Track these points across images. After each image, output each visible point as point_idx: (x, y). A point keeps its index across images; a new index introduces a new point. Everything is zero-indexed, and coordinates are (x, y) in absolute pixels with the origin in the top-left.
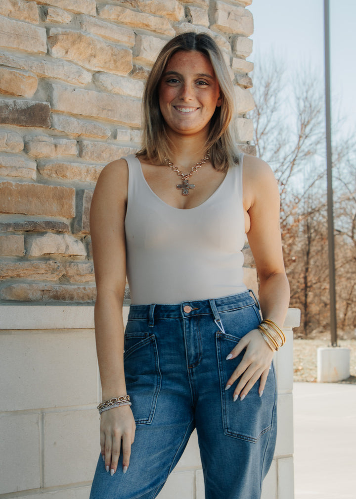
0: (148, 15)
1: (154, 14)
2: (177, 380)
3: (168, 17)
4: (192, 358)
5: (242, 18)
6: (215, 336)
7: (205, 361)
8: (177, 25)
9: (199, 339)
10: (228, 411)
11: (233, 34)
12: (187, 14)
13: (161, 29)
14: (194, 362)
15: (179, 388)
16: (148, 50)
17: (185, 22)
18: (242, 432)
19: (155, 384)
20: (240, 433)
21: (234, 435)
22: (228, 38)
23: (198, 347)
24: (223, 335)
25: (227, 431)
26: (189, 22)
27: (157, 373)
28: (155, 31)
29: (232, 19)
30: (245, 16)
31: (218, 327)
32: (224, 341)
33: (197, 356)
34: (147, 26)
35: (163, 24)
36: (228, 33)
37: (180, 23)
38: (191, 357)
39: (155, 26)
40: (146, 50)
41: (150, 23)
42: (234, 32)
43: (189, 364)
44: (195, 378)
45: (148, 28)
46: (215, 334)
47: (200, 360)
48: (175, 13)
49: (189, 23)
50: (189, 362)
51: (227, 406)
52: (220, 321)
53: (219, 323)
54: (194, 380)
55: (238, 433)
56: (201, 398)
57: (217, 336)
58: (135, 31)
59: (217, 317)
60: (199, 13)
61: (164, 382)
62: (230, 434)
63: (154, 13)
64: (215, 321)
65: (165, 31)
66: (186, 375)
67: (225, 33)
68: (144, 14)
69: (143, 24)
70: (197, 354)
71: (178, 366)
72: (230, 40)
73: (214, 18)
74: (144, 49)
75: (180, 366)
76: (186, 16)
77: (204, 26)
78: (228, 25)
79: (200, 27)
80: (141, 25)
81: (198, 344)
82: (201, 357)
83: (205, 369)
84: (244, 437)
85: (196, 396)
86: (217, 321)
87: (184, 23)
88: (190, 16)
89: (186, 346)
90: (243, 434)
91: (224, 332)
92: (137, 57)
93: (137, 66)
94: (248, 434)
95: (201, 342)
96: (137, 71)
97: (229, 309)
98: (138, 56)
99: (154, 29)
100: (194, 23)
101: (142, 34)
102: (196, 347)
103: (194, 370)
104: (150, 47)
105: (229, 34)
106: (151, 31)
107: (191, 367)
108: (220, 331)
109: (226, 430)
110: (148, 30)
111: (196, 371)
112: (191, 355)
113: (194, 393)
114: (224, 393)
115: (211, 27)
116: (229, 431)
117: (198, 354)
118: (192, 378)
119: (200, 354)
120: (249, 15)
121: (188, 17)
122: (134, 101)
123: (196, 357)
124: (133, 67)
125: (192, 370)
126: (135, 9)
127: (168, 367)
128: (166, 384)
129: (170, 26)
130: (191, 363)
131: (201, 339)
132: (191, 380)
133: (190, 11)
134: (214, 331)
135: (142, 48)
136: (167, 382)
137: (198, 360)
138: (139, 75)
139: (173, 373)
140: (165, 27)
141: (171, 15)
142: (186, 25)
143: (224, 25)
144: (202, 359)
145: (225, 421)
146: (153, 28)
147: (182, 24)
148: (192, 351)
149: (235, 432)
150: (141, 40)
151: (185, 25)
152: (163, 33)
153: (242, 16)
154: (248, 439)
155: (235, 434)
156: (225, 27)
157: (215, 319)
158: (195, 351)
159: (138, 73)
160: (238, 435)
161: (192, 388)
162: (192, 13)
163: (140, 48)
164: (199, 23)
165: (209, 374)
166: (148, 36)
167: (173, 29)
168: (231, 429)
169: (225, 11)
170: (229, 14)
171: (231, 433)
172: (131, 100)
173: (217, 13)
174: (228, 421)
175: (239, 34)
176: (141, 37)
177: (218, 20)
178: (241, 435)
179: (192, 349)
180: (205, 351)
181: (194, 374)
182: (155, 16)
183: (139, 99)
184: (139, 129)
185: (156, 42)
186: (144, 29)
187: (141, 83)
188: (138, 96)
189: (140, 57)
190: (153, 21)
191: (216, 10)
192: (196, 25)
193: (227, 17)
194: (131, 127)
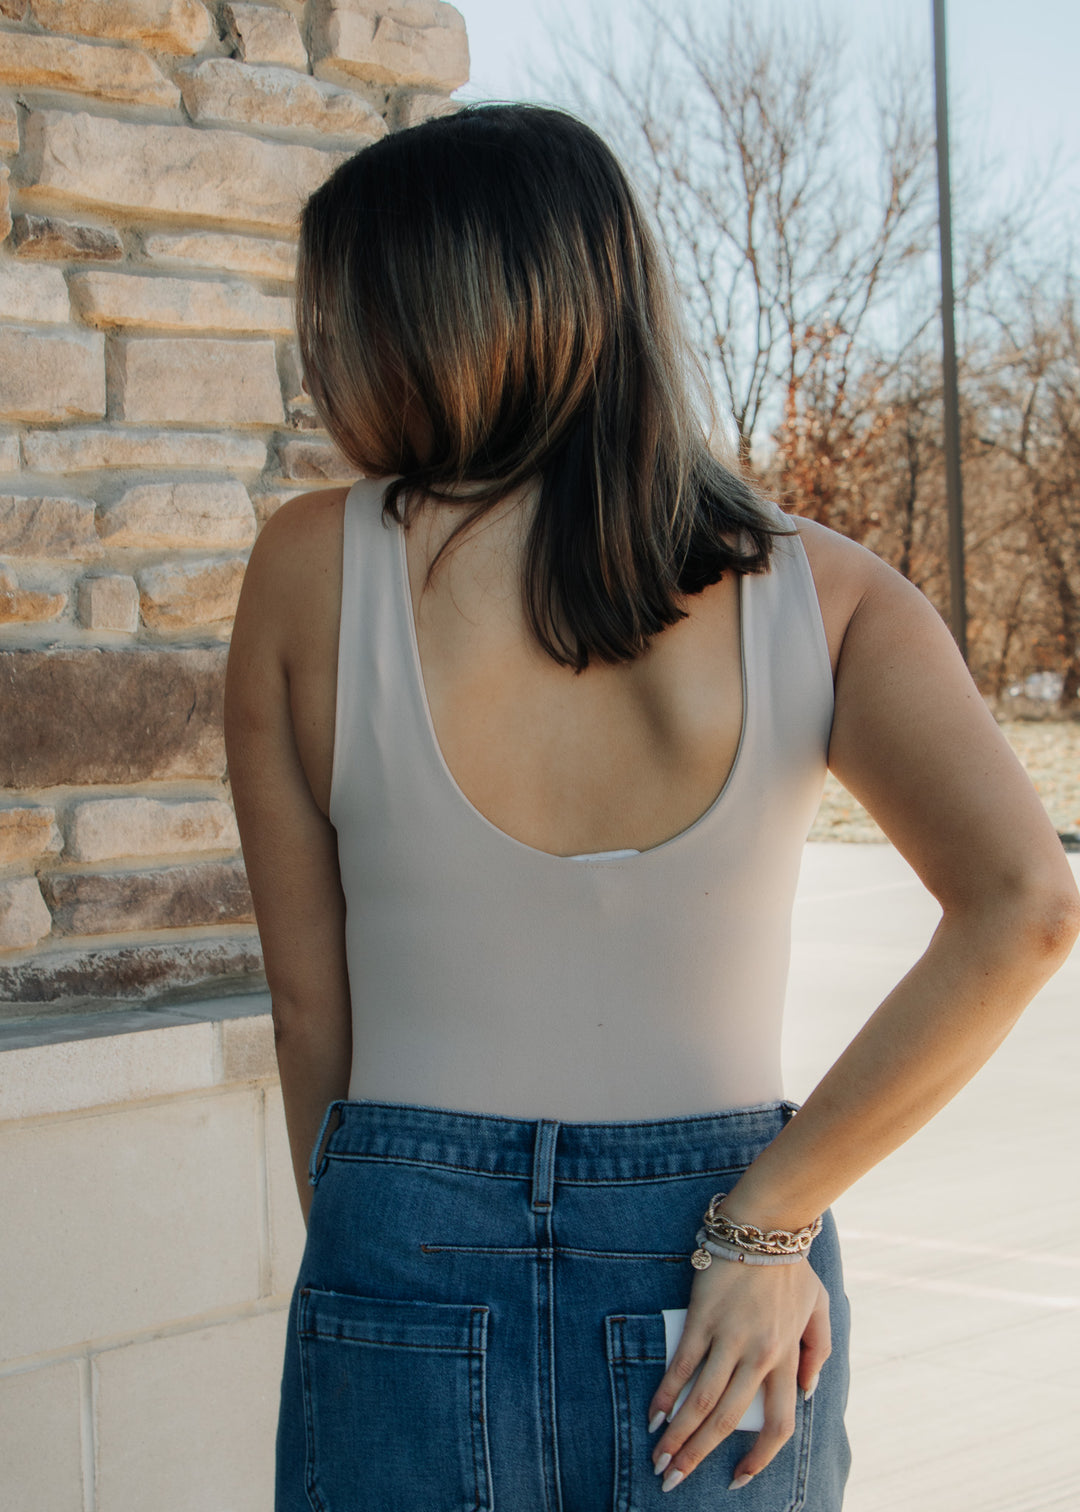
0: (65, 42)
1: (94, 38)
3: (149, 43)
5: (428, 32)
8: (188, 70)
11: (396, 85)
12: (225, 27)
13: (121, 87)
16: (69, 164)
17: (217, 54)
22: (381, 98)
26: (234, 55)
28: (98, 94)
29: (389, 40)
30: (434, 26)
34: (65, 78)
35: (127, 70)
36: (379, 82)
37: (196, 59)
39: (98, 76)
40: (60, 163)
41: (74, 71)
42: (400, 81)
45: (71, 86)
48: (172, 29)
49: (231, 61)
58: (22, 99)
60: (267, 23)
63: (95, 35)
65: (137, 91)
67: (370, 84)
68: (49, 40)
69: (51, 74)
72: (389, 108)
73: (325, 37)
74: (55, 158)
76: (223, 35)
77: (289, 66)
78: (374, 60)
79: (273, 70)
80: (43, 78)
87: (212, 61)
88: (235, 37)
92: (34, 188)
93: (29, 219)
96: (32, 238)
98: (34, 182)
99: (92, 89)
100: (249, 57)
101: (47, 108)
104: (77, 152)
105: (384, 86)
106: (87, 93)
110: (72, 90)
115: (319, 68)
120: (451, 22)
121: (227, 38)
122: (26, 335)
124: (11, 223)
126: (22, 23)
129: (156, 73)
133: (233, 21)
135: (47, 157)
138: (43, 246)
140: (135, 79)
141: (155, 36)
142: (220, 69)
143: (362, 61)
146: (90, 85)
147: (205, 66)
150: (42, 129)
151: (213, 67)
152: (131, 101)
153: (427, 27)
156: (366, 64)
159: (37, 242)
162: (242, 25)
163: (42, 158)
164: (270, 57)
166: (67, 116)
167: (169, 83)
169: (363, 12)
170: (378, 21)
172: (15, 334)
173: (332, 22)
175: (417, 86)
176: (43, 118)
177: (338, 44)
182: (94, 44)
183: (47, 329)
184: (54, 427)
185: (98, 131)
186: (57, 88)
187: (56, 274)
188: (45, 318)
189: (41, 186)
190: (87, 62)
191: (330, 10)
192: (261, 65)
193: (372, 33)
194: (23, 421)
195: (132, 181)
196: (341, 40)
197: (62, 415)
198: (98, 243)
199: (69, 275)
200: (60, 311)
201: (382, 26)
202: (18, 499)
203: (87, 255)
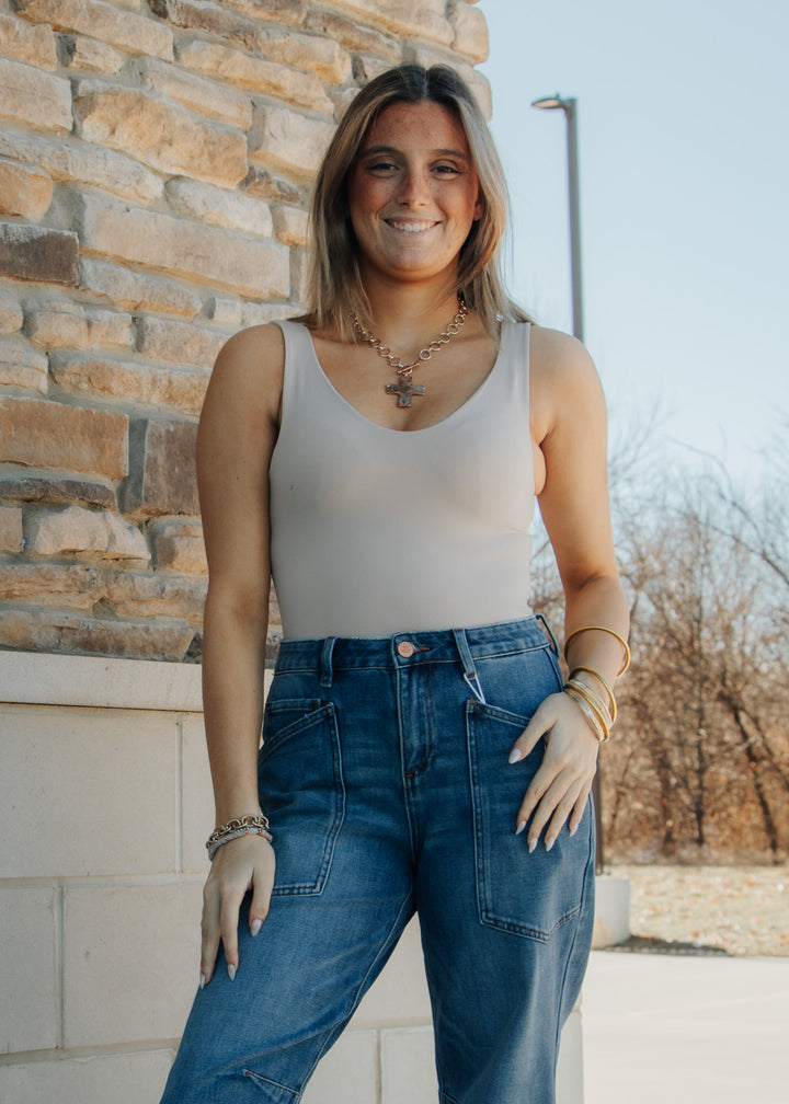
0: (278, 66)
2: (380, 805)
3: (318, 73)
4: (414, 755)
6: (466, 709)
7: (441, 762)
8: (338, 93)
9: (429, 714)
10: (487, 874)
12: (357, 71)
13: (305, 97)
14: (418, 763)
15: (384, 821)
16: (279, 138)
17: (353, 86)
18: (518, 918)
19: (333, 810)
20: (515, 922)
21: (500, 924)
23: (427, 732)
24: (482, 707)
25: (487, 917)
27: (336, 786)
28: (292, 100)
30: (475, 83)
31: (470, 689)
32: (483, 720)
33: (425, 750)
34: (276, 88)
35: (309, 87)
37: (342, 87)
38: (411, 754)
39: (294, 89)
40: (274, 137)
41: (282, 84)
43: (405, 769)
44: (419, 798)
45: (279, 94)
46: (465, 704)
47: (430, 760)
48: (333, 65)
50: (405, 764)
51: (488, 862)
52: (477, 677)
53: (473, 682)
54: (417, 805)
55: (509, 920)
56: (429, 845)
57: (470, 708)
58: (252, 99)
59: (469, 668)
61: (351, 807)
62: (491, 922)
63: (292, 64)
64: (465, 676)
65: (313, 101)
66: (399, 791)
68: (270, 64)
69: (269, 84)
70: (424, 745)
71: (382, 772)
74: (271, 134)
75: (387, 772)
76: (356, 75)
80: (263, 87)
81: (427, 725)
82: (432, 754)
83: (441, 779)
84: (523, 930)
85: (420, 839)
86: (469, 676)
87: (352, 89)
88: (363, 76)
89: (401, 728)
90: (521, 924)
91: (482, 700)
92: (256, 153)
93: (256, 169)
94: (531, 923)
95: (434, 720)
96: (257, 180)
97: (495, 651)
98: (257, 149)
99: (290, 96)
101: (267, 105)
102: (422, 733)
103: (417, 780)
104: (284, 131)
106: (285, 99)
107: (410, 774)
108: (476, 698)
109: (484, 913)
110: (278, 97)
111: (422, 784)
112: (412, 748)
113: (416, 832)
114: (480, 834)
116: (490, 915)
117: (427, 748)
118: (412, 799)
119: (431, 747)
120: (483, 82)
121: (358, 77)
122: (249, 241)
123: (422, 754)
124: (247, 170)
125: (412, 782)
126: (253, 52)
127: (361, 773)
128: (354, 812)
129: (322, 93)
130: (411, 766)
131: (433, 714)
132: (410, 802)
133: (363, 66)
134: (461, 699)
135: (267, 133)
136: (358, 807)
137: (426, 762)
138: (261, 187)
139: (370, 787)
140: (313, 94)
141: (325, 69)
144: (434, 758)
145: (482, 896)
146: (289, 94)
147: (348, 91)
148: (414, 741)
149: (504, 919)
150: (264, 116)
152: (309, 106)
154: (532, 933)
155: (504, 923)
157: (464, 671)
158: (420, 740)
159: (259, 184)
160: (509, 924)
161: (412, 821)
162: (368, 70)
163: (263, 133)
166: (278, 110)
167: (328, 99)
168: (494, 911)
171: (495, 920)
172: (243, 239)
174: (488, 895)
176: (264, 110)
178: (515, 926)
179: (415, 735)
180: (441, 740)
181: (417, 791)
182: (292, 70)
183: (260, 239)
184: (259, 301)
185: (296, 122)
186: (270, 94)
187: (265, 206)
188: (259, 232)
189: (262, 151)
190: (289, 80)
194: (243, 295)
195: (311, 154)
197: (265, 295)
198: (288, 190)
199: (271, 208)
200: (267, 229)
203: (282, 197)
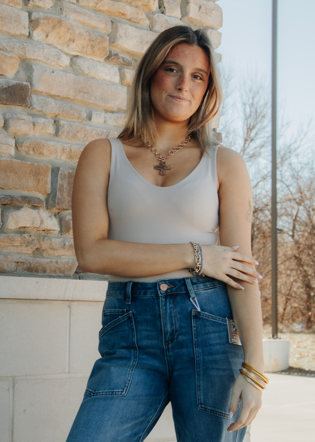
0: (124, 4)
1: (130, 4)
2: (154, 356)
3: (143, 7)
4: (169, 334)
5: (213, 12)
6: (191, 314)
7: (181, 338)
8: (151, 16)
9: (175, 316)
10: (202, 387)
11: (203, 26)
12: (161, 6)
13: (136, 18)
14: (170, 338)
15: (156, 363)
16: (123, 38)
17: (158, 13)
18: (215, 408)
19: (133, 358)
20: (214, 409)
21: (207, 410)
23: (174, 324)
24: (199, 313)
25: (201, 407)
27: (134, 348)
29: (203, 13)
30: (214, 10)
31: (193, 304)
32: (199, 318)
33: (173, 332)
34: (122, 14)
35: (138, 14)
36: (198, 25)
37: (153, 13)
38: (167, 334)
39: (131, 15)
40: (121, 38)
41: (126, 13)
42: (204, 25)
43: (165, 341)
44: (171, 353)
45: (124, 17)
46: (191, 311)
47: (176, 336)
48: (150, 4)
49: (162, 14)
50: (165, 339)
51: (201, 382)
52: (196, 299)
53: (195, 301)
54: (170, 356)
55: (211, 408)
56: (175, 374)
57: (193, 314)
58: (112, 19)
59: (193, 295)
60: (172, 5)
61: (141, 356)
62: (203, 409)
63: (130, 3)
64: (191, 299)
65: (140, 20)
66: (162, 351)
67: (196, 25)
68: (120, 3)
69: (120, 13)
70: (173, 331)
71: (154, 342)
73: (186, 11)
74: (120, 36)
75: (156, 342)
77: (176, 18)
78: (198, 18)
79: (173, 18)
80: (117, 14)
81: (174, 321)
82: (177, 334)
83: (181, 345)
84: (217, 413)
85: (172, 371)
86: (193, 299)
87: (158, 14)
88: (163, 8)
89: (162, 323)
90: (216, 410)
91: (199, 310)
92: (113, 44)
93: (113, 52)
94: (221, 409)
95: (177, 319)
96: (113, 57)
97: (204, 287)
98: (113, 42)
100: (167, 14)
101: (119, 22)
102: (172, 324)
103: (170, 346)
104: (126, 35)
106: (127, 20)
107: (167, 343)
108: (196, 309)
109: (200, 405)
110: (124, 18)
111: (172, 347)
112: (168, 332)
113: (170, 369)
114: (198, 370)
115: (183, 19)
116: (203, 406)
117: (175, 331)
118: (168, 354)
119: (176, 331)
120: (219, 9)
121: (161, 8)
122: (109, 85)
123: (172, 334)
124: (109, 53)
125: (168, 346)
127: (145, 343)
128: (142, 359)
129: (144, 16)
130: (167, 339)
131: (177, 316)
132: (167, 356)
133: (163, 3)
134: (189, 309)
135: (118, 35)
136: (144, 357)
137: (174, 337)
139: (149, 348)
140: (140, 17)
141: (145, 5)
143: (195, 18)
144: (178, 336)
145: (199, 397)
146: (129, 17)
147: (156, 15)
148: (169, 328)
149: (208, 408)
150: (117, 28)
151: (158, 16)
152: (138, 23)
153: (212, 10)
154: (221, 414)
155: (209, 409)
156: (196, 19)
157: (190, 297)
158: (171, 328)
159: (114, 59)
160: (211, 410)
161: (168, 363)
162: (166, 5)
163: (116, 35)
164: (172, 15)
165: (185, 350)
166: (123, 25)
167: (147, 19)
168: (204, 404)
169: (197, 4)
170: (200, 7)
171: (205, 408)
172: (106, 84)
173: (188, 6)
174: (202, 397)
175: (208, 27)
176: (117, 25)
177: (189, 13)
178: (214, 411)
179: (169, 325)
180: (181, 327)
181: (170, 350)
182: (131, 6)
183: (114, 84)
184: (112, 112)
185: (131, 30)
186: (120, 17)
187: (116, 69)
188: (113, 81)
189: (115, 44)
190: (129, 11)
191: (188, 3)
192: (169, 16)
193: (198, 10)
194: (105, 110)
195: (138, 45)
196: (191, 12)
197: (115, 109)
198: (127, 61)
199: (119, 69)
200: (117, 79)
201: (201, 8)
202: (105, 130)
203: (124, 64)
